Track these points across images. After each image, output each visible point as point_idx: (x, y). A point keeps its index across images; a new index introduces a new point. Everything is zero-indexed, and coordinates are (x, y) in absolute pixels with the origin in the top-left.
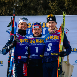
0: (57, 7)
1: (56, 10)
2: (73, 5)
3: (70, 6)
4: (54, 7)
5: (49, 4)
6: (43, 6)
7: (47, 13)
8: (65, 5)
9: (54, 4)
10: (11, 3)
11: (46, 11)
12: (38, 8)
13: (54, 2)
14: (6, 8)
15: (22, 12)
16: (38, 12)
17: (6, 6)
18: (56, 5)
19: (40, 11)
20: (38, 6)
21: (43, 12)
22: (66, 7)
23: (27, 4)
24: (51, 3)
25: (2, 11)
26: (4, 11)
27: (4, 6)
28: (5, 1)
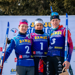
0: (57, 7)
1: (56, 9)
2: (72, 6)
3: (69, 6)
4: (54, 8)
5: (50, 4)
6: (43, 6)
7: (47, 13)
8: (64, 5)
9: (54, 5)
10: (14, 3)
11: (47, 11)
12: (39, 8)
13: (54, 3)
14: (9, 8)
15: (24, 12)
16: (39, 11)
17: (10, 5)
18: (56, 5)
19: (41, 11)
20: (39, 6)
21: (44, 11)
22: (65, 7)
23: (29, 4)
24: (51, 4)
25: (6, 10)
26: (7, 10)
27: (8, 5)
28: (9, 1)
